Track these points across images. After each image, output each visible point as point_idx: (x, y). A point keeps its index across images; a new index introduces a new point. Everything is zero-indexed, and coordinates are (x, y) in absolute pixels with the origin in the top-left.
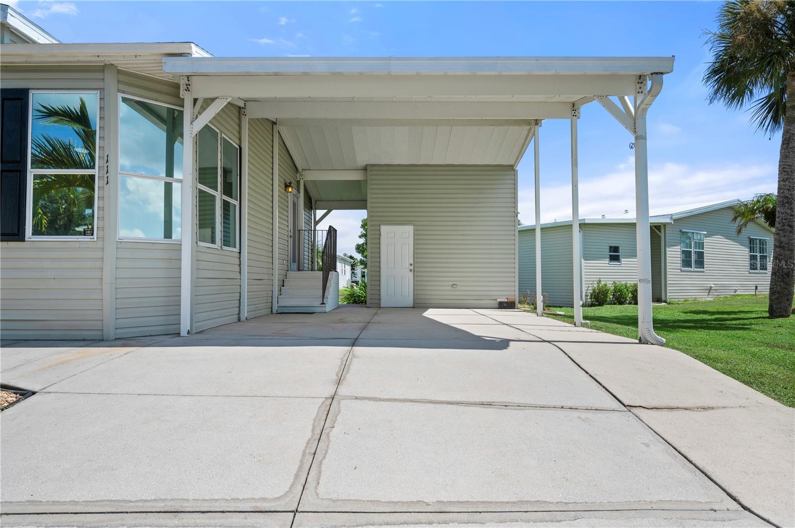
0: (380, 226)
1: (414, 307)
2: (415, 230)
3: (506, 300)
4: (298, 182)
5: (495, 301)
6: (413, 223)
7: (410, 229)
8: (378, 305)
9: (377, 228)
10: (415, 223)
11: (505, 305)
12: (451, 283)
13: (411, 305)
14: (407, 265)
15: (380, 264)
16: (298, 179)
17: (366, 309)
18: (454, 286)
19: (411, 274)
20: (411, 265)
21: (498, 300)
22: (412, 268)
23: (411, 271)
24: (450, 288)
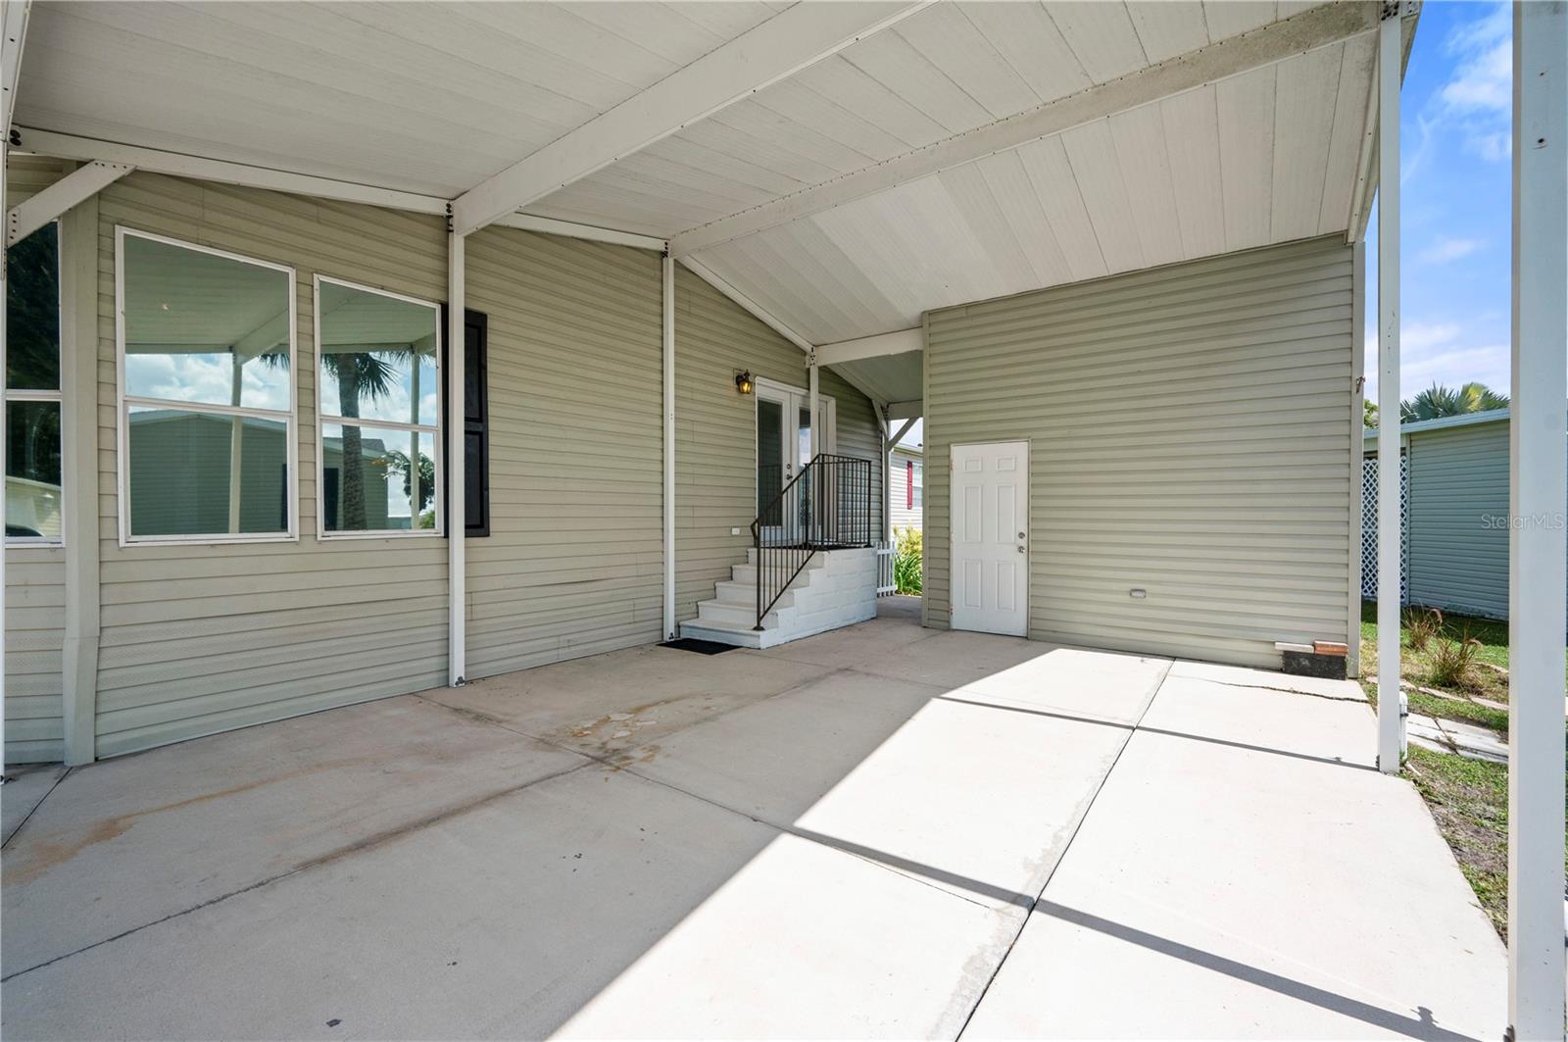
0: (949, 446)
1: (1026, 638)
2: (1032, 452)
3: (1309, 649)
4: (808, 371)
5: (1269, 646)
6: (1027, 434)
7: (1017, 453)
8: (946, 624)
9: (944, 452)
10: (1035, 435)
11: (1306, 663)
12: (1129, 586)
13: (1021, 630)
14: (1013, 536)
15: (949, 534)
16: (807, 366)
17: (919, 629)
18: (1134, 594)
19: (1021, 559)
20: (1021, 535)
21: (1281, 646)
22: (1023, 542)
23: (1020, 549)
24: (1126, 598)
